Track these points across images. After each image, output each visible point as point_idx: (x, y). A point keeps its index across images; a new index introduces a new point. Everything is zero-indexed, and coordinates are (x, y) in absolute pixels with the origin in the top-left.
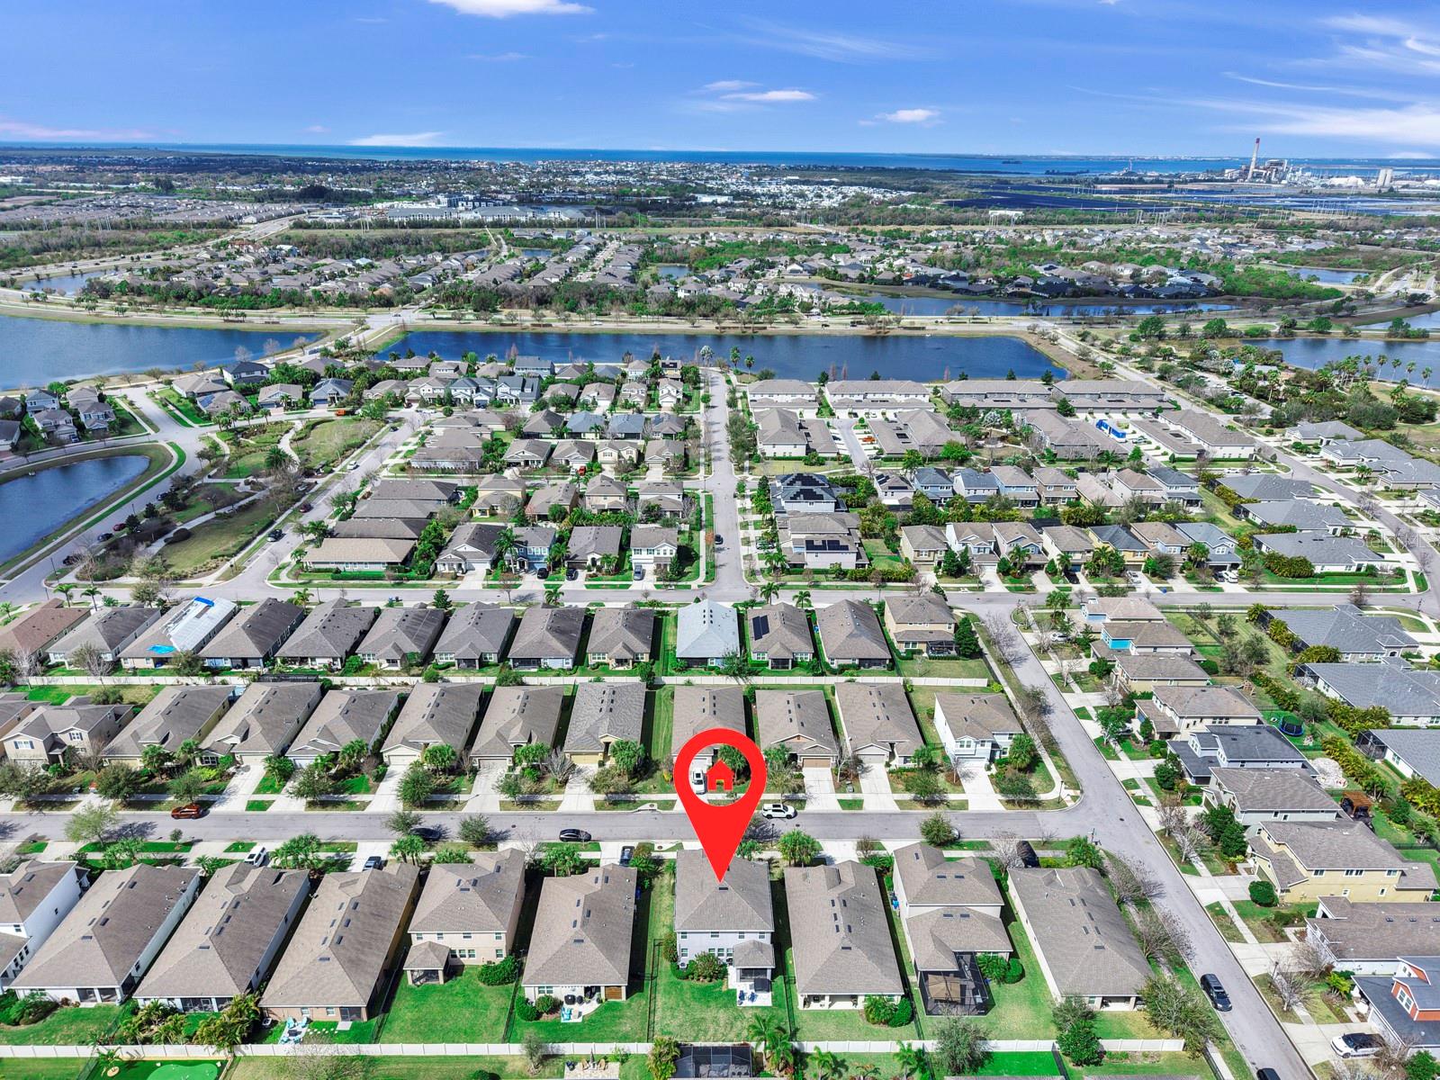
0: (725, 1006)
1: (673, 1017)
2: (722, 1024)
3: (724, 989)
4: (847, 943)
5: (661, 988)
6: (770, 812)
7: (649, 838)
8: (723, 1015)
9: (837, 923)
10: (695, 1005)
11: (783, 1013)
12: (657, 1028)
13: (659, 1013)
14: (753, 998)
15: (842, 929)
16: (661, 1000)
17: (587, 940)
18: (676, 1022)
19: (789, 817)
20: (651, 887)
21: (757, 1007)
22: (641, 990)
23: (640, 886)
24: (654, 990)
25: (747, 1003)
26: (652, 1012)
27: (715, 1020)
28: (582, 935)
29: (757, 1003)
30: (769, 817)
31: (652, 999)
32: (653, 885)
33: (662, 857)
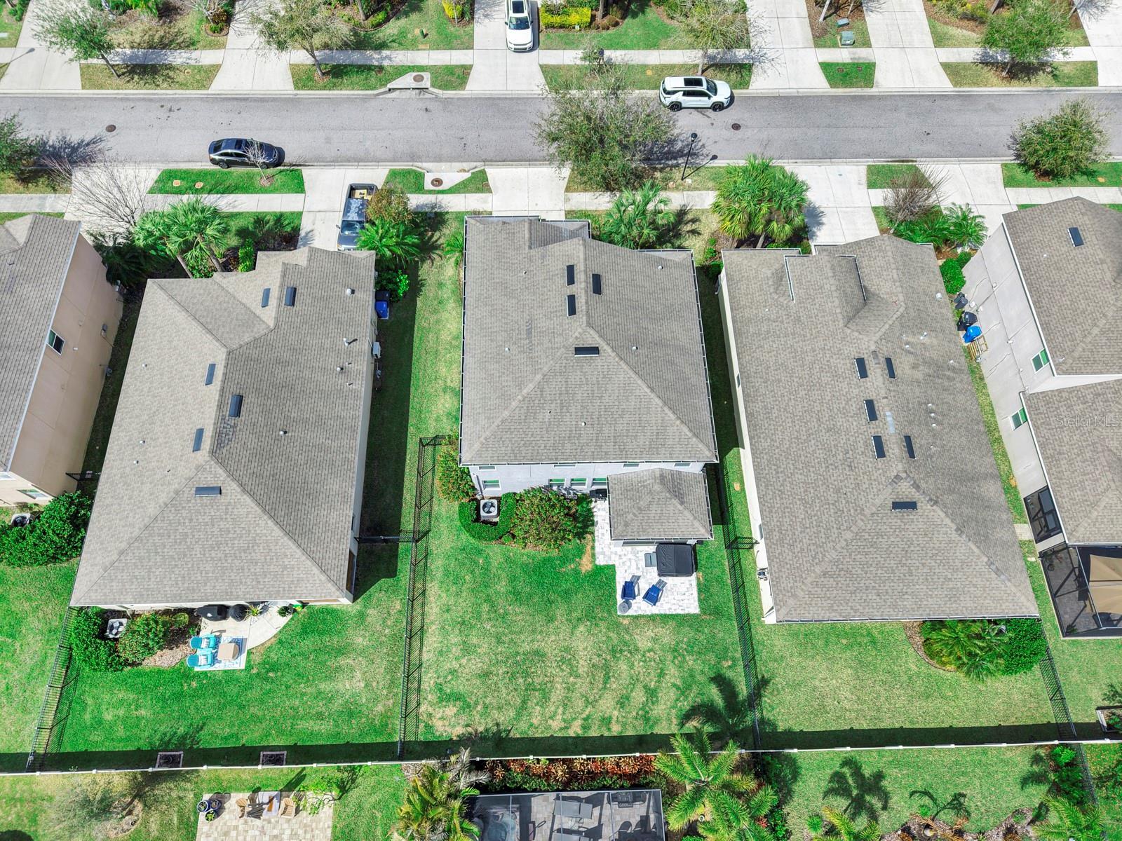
0: (589, 616)
1: (467, 649)
2: (583, 668)
3: (586, 565)
4: (906, 491)
5: (437, 565)
6: (679, 97)
7: (413, 157)
8: (584, 644)
9: (875, 428)
10: (518, 613)
11: (729, 633)
12: (429, 681)
13: (432, 640)
14: (653, 595)
15: (894, 449)
16: (437, 598)
17: (231, 488)
18: (473, 665)
19: (718, 107)
20: (416, 287)
21: (665, 618)
22: (392, 573)
23: (385, 292)
24: (421, 570)
25: (640, 606)
26: (413, 634)
27: (567, 659)
28: (219, 475)
29: (666, 605)
30: (676, 107)
31: (415, 598)
32: (421, 280)
33: (441, 207)
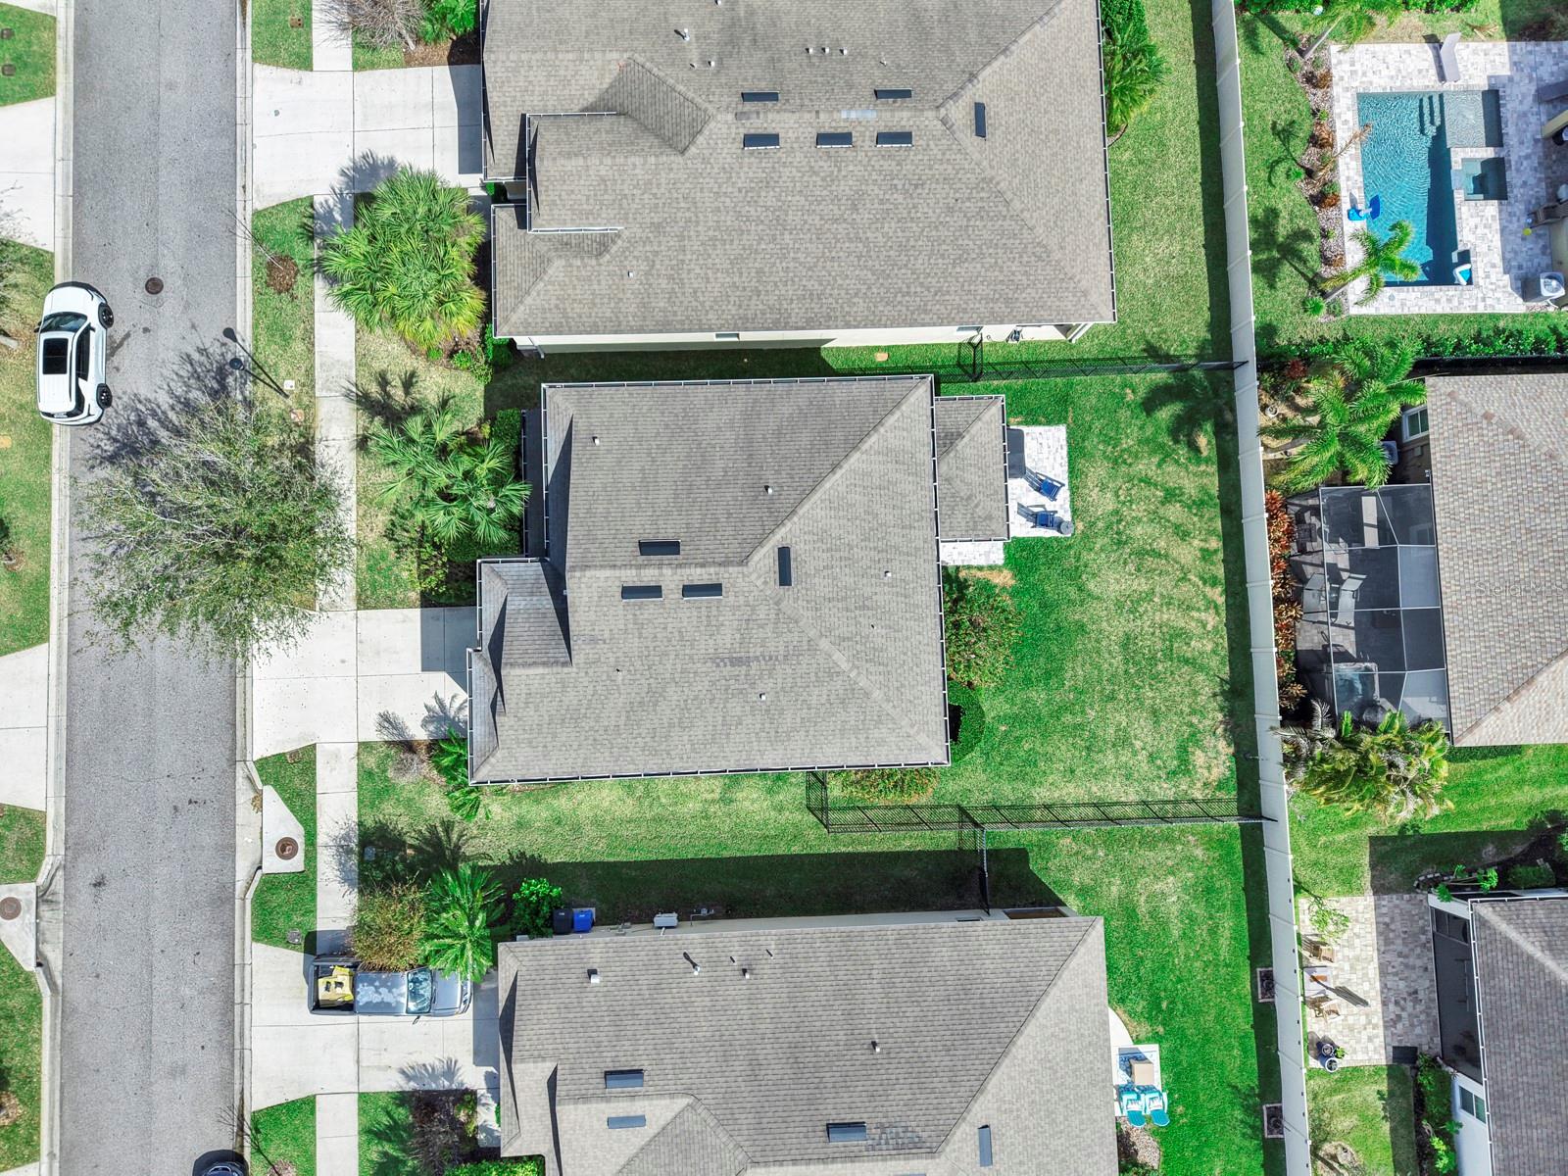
0: (1074, 575)
1: (1123, 741)
2: (1141, 585)
3: (1005, 579)
4: (960, 113)
5: (1008, 792)
6: (89, 389)
7: (223, 898)
8: (1111, 581)
9: (864, 140)
10: (1075, 672)
11: (1091, 389)
12: (1164, 790)
13: (1114, 790)
14: (1048, 488)
15: (899, 117)
16: (1054, 788)
17: (982, 1110)
18: (1143, 732)
19: (107, 316)
20: (526, 866)
21: (1073, 471)
22: (1021, 855)
24: (1019, 813)
25: (1061, 506)
26: (1104, 814)
27: (1131, 605)
28: (964, 1138)
29: (1058, 471)
30: (105, 397)
31: (1055, 816)
32: (511, 858)
33: (347, 837)
